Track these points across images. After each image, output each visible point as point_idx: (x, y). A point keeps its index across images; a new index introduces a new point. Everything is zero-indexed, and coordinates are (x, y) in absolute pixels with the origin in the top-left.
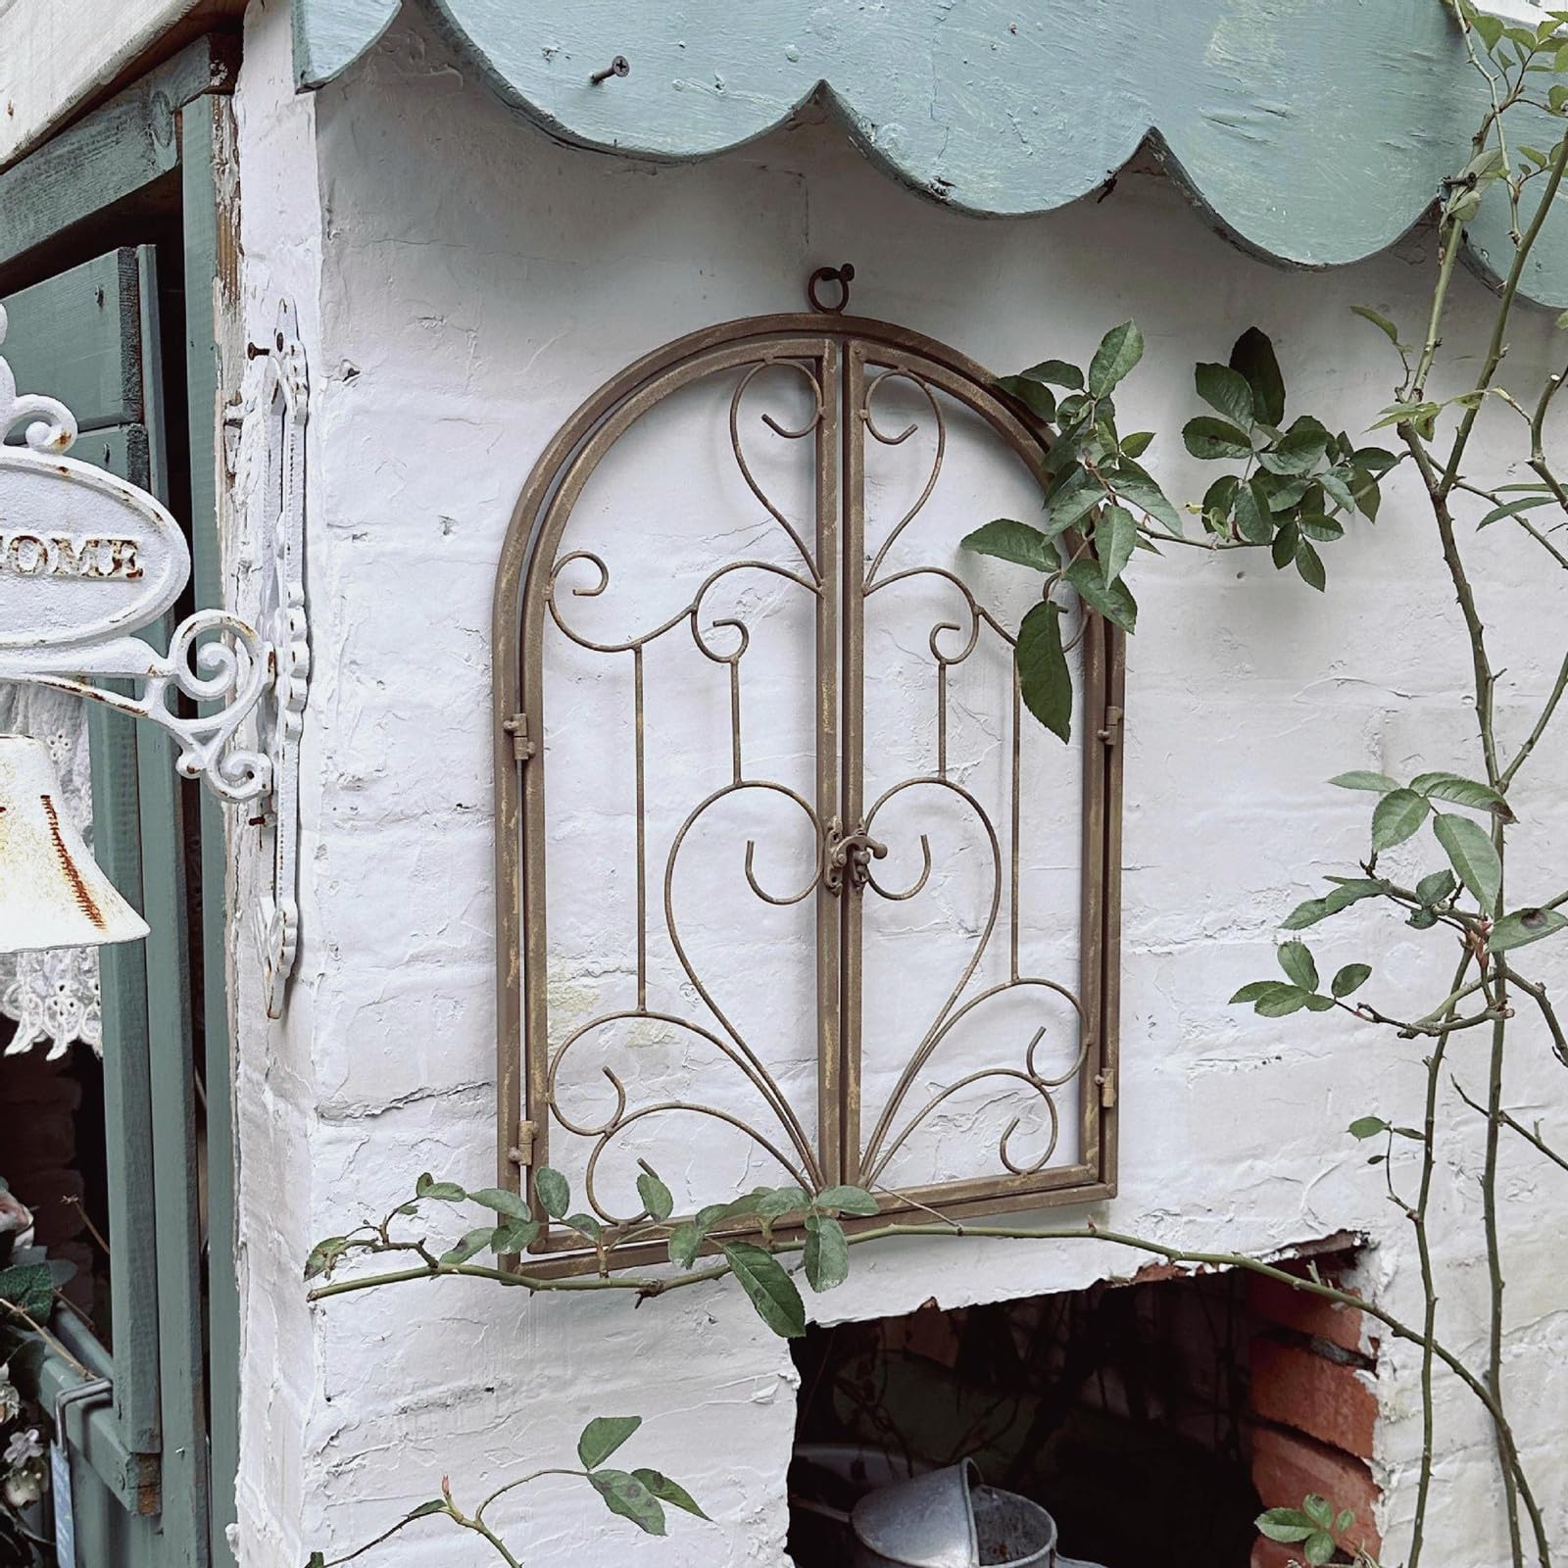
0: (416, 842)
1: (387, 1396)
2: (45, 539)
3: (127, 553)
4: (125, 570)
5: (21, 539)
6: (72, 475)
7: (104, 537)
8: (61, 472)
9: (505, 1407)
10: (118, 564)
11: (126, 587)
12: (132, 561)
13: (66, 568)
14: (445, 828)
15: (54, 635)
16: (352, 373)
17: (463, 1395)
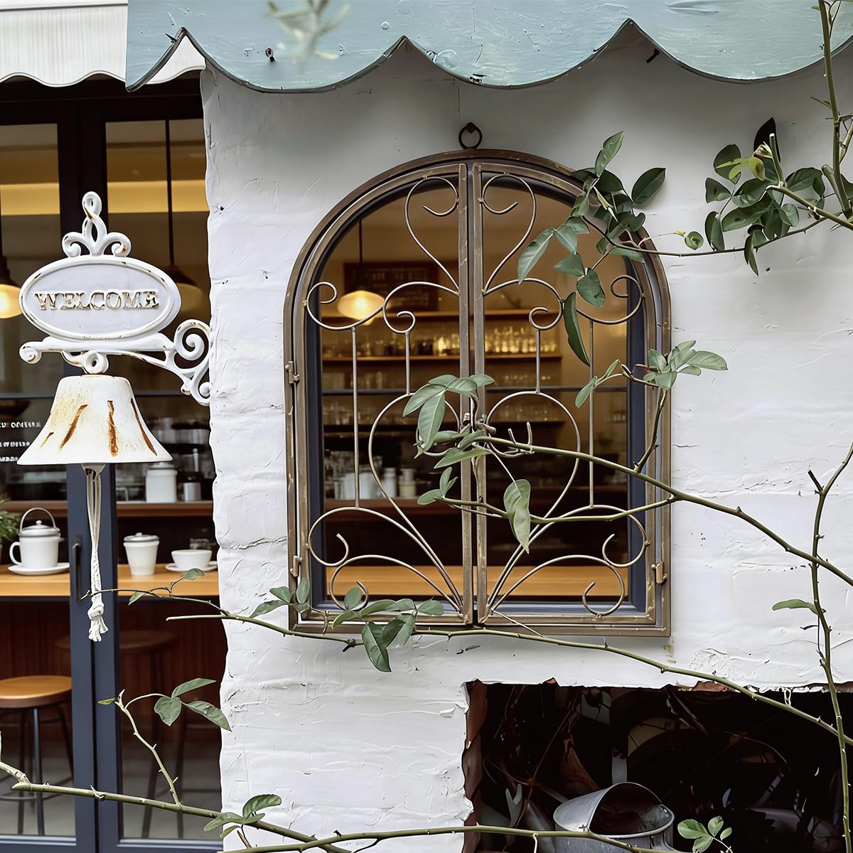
0: (255, 422)
1: (256, 680)
2: (120, 293)
3: (152, 297)
4: (152, 304)
5: (110, 293)
6: (128, 265)
7: (142, 291)
8: (123, 264)
9: (311, 695)
10: (148, 301)
11: (153, 310)
12: (154, 299)
13: (129, 305)
14: (267, 415)
15: (123, 334)
16: (222, 209)
17: (292, 686)
